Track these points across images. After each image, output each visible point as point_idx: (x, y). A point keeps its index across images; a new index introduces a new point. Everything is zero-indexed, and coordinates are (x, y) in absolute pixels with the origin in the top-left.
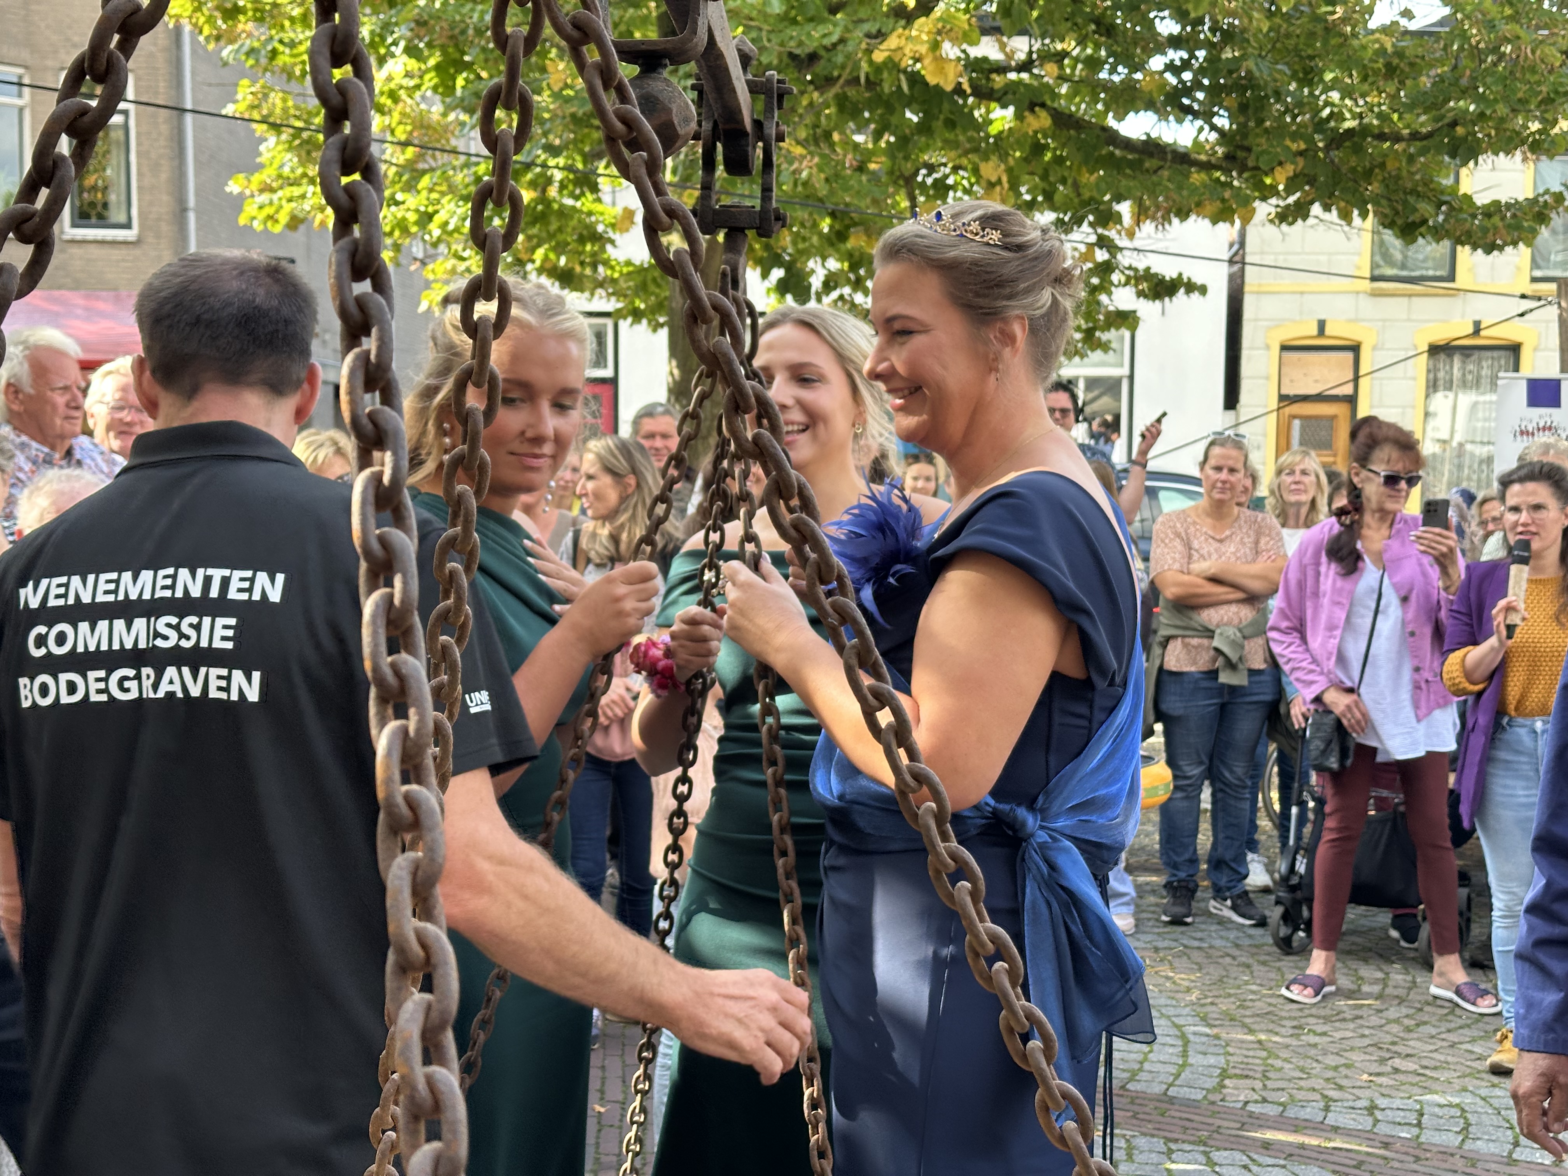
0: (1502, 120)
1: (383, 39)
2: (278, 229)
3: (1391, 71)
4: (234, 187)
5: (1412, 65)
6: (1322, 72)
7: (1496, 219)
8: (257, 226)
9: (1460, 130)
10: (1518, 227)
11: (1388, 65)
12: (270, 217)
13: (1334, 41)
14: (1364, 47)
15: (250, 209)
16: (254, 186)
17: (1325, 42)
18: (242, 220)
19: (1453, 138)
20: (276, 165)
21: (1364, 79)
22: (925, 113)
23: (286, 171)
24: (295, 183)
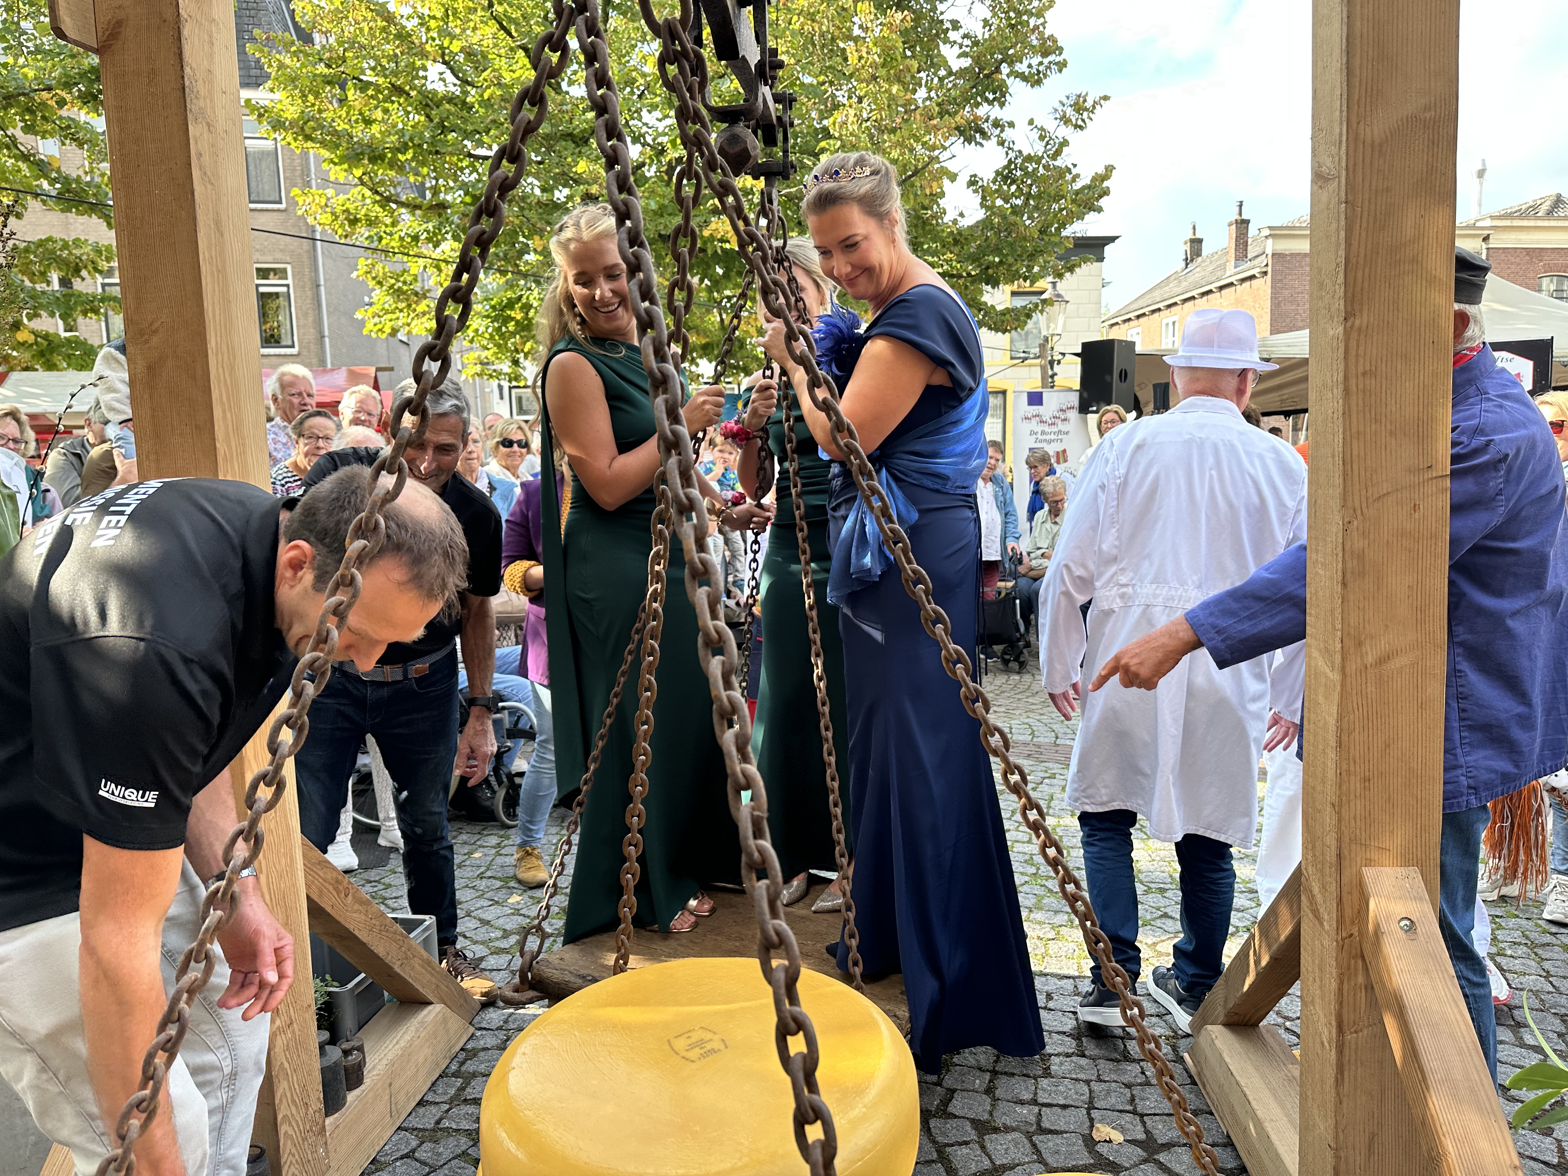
0: (1010, 265)
1: (440, 230)
2: (384, 336)
3: (956, 242)
4: (359, 315)
5: (966, 239)
6: (923, 244)
7: (1008, 316)
8: (374, 335)
9: (990, 271)
10: (1018, 320)
11: (954, 239)
12: (380, 330)
13: (927, 228)
14: (943, 231)
15: (369, 326)
16: (369, 314)
17: (923, 229)
18: (365, 332)
19: (987, 275)
20: (381, 302)
21: (944, 246)
22: (727, 268)
23: (386, 306)
24: (393, 312)
